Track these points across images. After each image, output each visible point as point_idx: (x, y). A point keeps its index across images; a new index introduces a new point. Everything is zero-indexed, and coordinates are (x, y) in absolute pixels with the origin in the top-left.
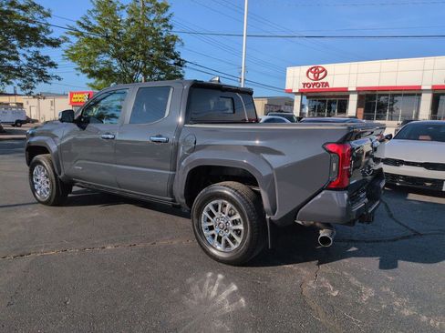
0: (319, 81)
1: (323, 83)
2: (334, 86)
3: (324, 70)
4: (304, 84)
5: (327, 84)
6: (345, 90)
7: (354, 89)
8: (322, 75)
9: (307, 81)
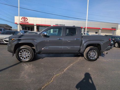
0: (26, 21)
1: (27, 22)
2: (30, 23)
3: (27, 18)
4: (21, 22)
5: (28, 22)
6: (33, 24)
7: (36, 24)
8: (26, 20)
9: (22, 21)
